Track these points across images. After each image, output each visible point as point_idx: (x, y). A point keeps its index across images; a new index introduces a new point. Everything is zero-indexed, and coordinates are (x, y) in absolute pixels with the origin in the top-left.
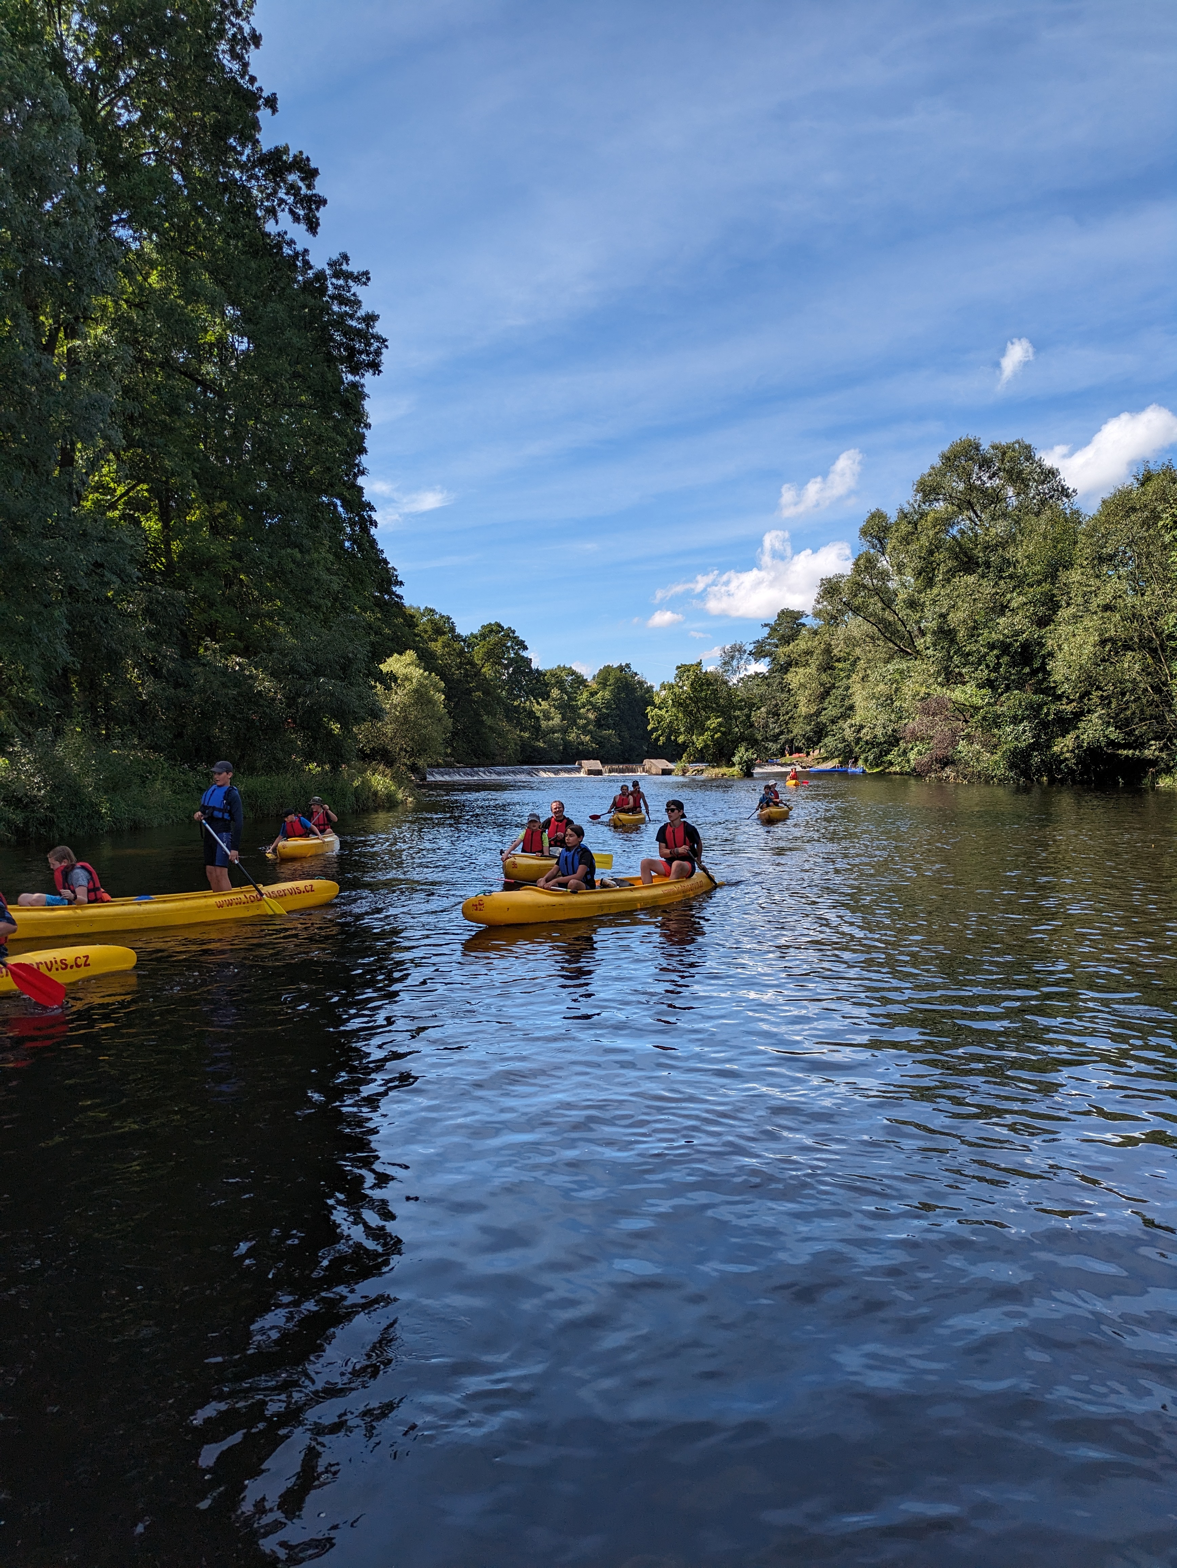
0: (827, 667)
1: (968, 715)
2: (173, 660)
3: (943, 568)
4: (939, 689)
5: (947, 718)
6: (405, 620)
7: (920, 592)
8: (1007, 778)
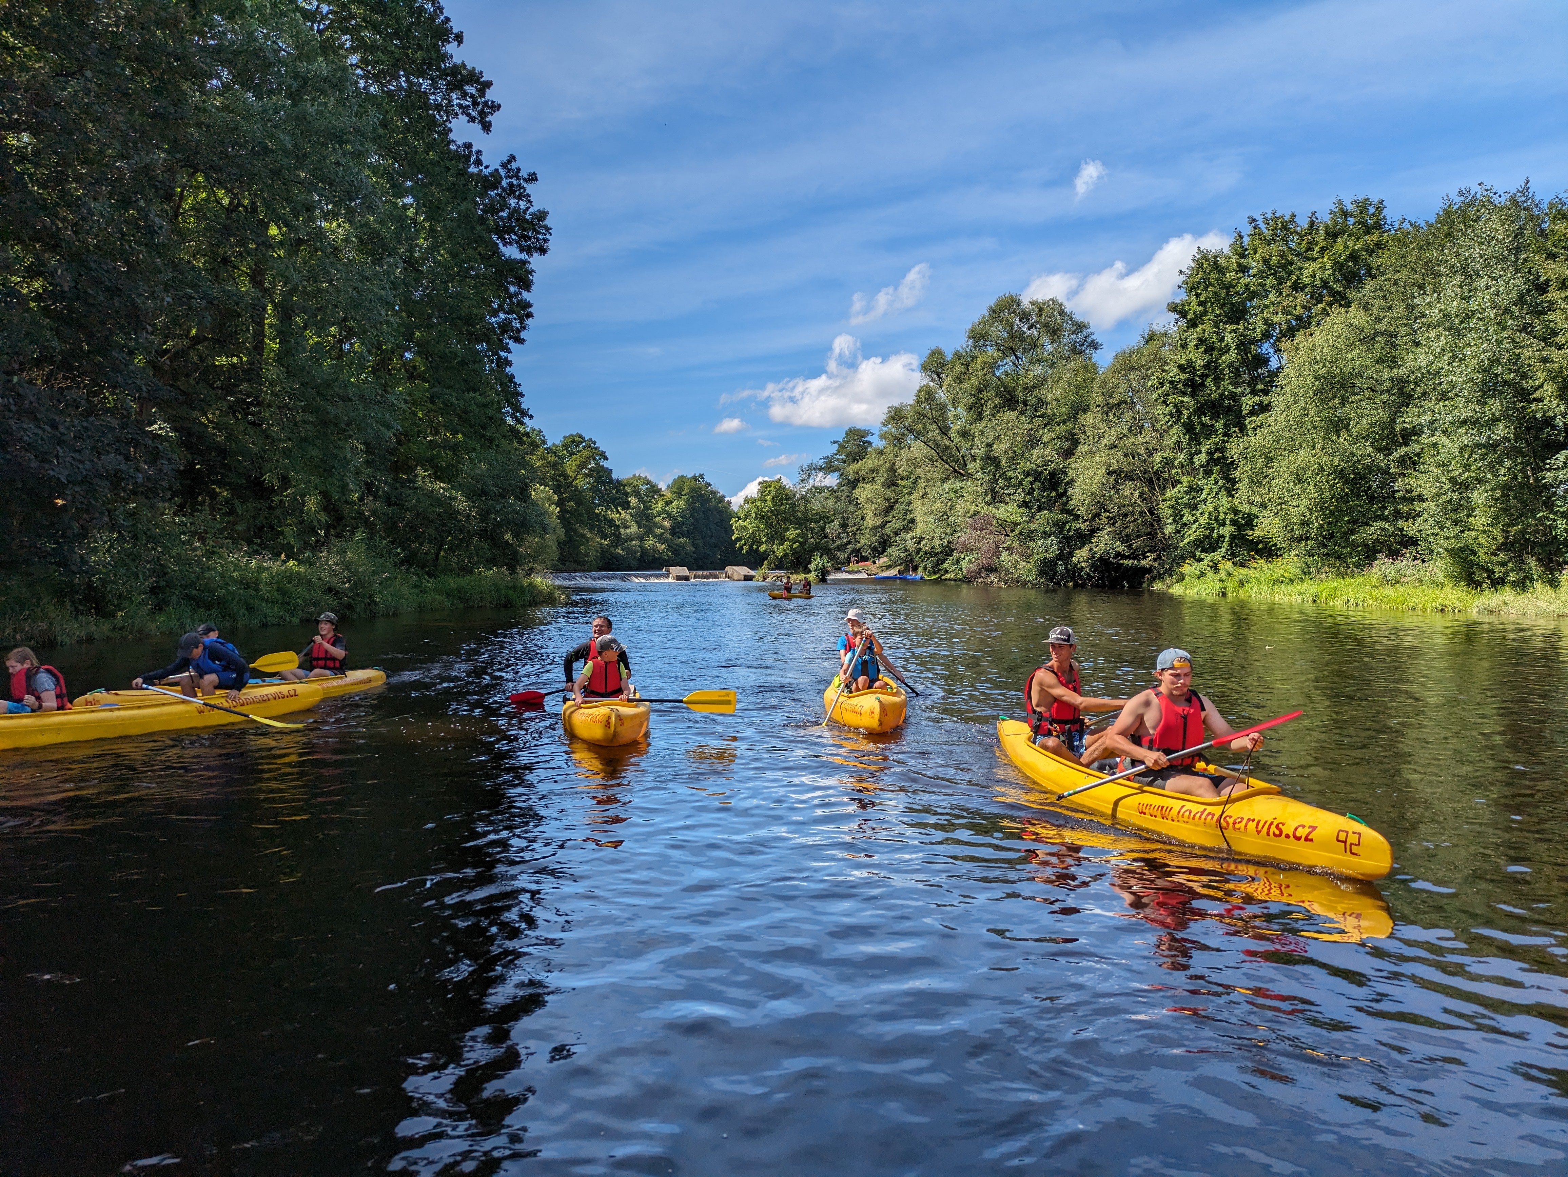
0: (891, 483)
1: (1008, 529)
3: (990, 404)
4: (986, 507)
5: (992, 533)
7: (971, 424)
8: (1039, 583)
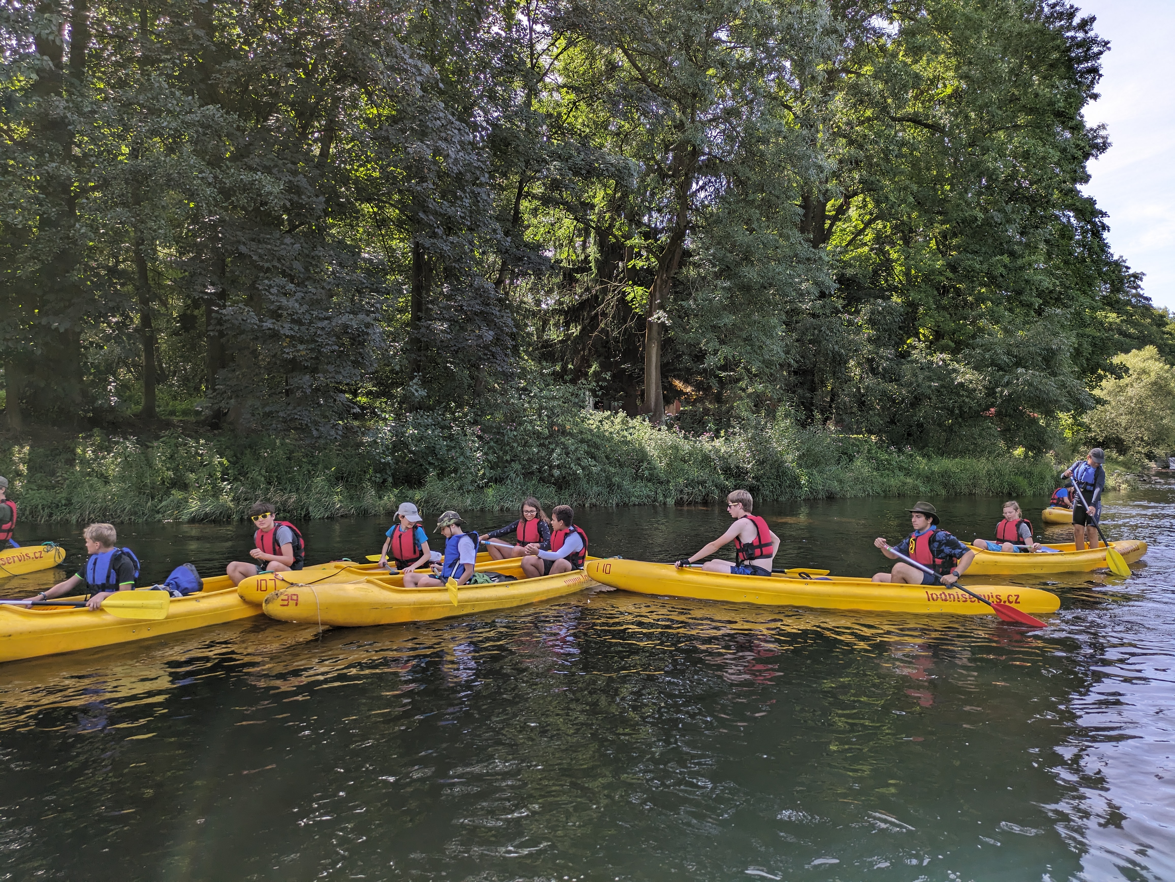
2: (888, 359)
6: (1153, 319)
